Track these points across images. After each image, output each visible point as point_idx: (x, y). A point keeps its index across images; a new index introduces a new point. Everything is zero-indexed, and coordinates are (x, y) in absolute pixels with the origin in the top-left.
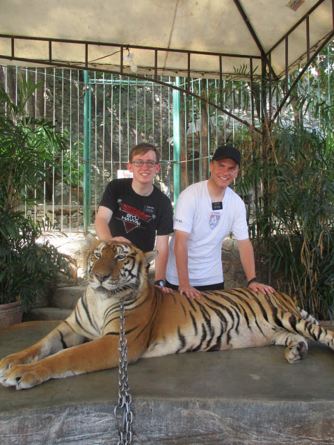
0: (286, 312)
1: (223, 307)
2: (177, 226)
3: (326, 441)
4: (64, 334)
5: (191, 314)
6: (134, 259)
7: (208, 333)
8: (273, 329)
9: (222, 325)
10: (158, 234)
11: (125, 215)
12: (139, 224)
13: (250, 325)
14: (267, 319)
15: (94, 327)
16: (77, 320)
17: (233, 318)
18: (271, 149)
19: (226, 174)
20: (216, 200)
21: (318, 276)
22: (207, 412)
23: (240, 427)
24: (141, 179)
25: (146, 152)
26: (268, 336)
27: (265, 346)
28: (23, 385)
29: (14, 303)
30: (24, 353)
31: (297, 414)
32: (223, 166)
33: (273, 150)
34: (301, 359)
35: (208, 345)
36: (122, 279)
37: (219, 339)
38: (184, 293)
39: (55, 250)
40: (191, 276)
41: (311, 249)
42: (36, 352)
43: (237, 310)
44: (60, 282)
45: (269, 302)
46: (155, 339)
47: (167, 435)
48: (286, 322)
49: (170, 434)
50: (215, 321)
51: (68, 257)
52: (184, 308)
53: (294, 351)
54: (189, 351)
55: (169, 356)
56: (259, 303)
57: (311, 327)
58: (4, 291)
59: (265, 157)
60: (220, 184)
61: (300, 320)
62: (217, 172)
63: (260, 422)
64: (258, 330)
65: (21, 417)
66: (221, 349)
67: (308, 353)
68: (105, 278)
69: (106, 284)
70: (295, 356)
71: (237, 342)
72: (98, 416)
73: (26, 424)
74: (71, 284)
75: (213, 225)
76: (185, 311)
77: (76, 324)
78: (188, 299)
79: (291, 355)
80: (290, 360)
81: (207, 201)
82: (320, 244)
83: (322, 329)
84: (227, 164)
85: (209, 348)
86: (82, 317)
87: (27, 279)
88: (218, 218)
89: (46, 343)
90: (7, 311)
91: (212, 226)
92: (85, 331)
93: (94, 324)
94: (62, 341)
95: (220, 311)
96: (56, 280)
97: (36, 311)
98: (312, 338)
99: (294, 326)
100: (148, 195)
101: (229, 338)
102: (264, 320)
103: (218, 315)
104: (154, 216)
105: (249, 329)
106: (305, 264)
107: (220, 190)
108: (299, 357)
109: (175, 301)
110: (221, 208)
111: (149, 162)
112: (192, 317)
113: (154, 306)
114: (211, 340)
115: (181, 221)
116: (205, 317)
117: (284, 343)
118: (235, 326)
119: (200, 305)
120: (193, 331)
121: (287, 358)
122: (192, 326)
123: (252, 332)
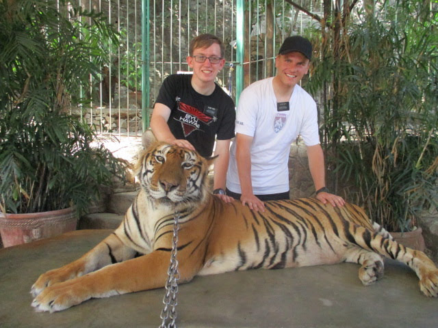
0: (359, 226)
1: (288, 222)
4: (112, 247)
6: (200, 168)
7: (272, 248)
8: (345, 245)
9: (287, 241)
10: (218, 138)
11: (183, 115)
12: (198, 126)
13: (319, 241)
14: (337, 234)
15: (144, 239)
16: (126, 232)
18: (343, 47)
19: (292, 70)
21: (389, 186)
24: (203, 77)
25: (209, 46)
26: (339, 252)
27: (336, 264)
28: (57, 308)
29: (66, 210)
30: (66, 268)
32: (291, 61)
33: (346, 48)
34: (377, 280)
35: (271, 263)
36: (187, 190)
37: (284, 255)
38: (247, 204)
39: (111, 154)
40: (254, 184)
41: (383, 157)
42: (80, 268)
43: (304, 225)
44: (116, 187)
45: (340, 214)
46: (212, 255)
48: (359, 238)
50: (280, 236)
51: (125, 162)
52: (246, 221)
53: (370, 271)
54: (250, 269)
55: (227, 273)
56: (328, 216)
57: (388, 244)
58: (57, 197)
59: (337, 55)
60: (286, 81)
61: (375, 236)
62: (283, 67)
64: (328, 246)
66: (286, 267)
67: (385, 274)
69: (174, 196)
70: (371, 277)
71: (304, 259)
74: (129, 190)
75: (277, 128)
76: (247, 224)
77: (125, 236)
78: (251, 211)
79: (366, 276)
80: (365, 281)
81: (272, 101)
82: (395, 152)
83: (401, 246)
84: (295, 60)
85: (272, 266)
86: (131, 228)
87: (81, 184)
88: (284, 120)
89: (91, 258)
90: (60, 217)
91: (277, 130)
92: (135, 244)
93: (144, 235)
94: (110, 254)
95: (285, 226)
96: (113, 185)
97: (93, 217)
98: (389, 257)
99: (368, 242)
100: (210, 93)
101: (295, 255)
102: (334, 236)
103: (283, 230)
104: (215, 119)
105: (317, 246)
106: (376, 172)
107: (286, 88)
108: (375, 278)
109: (236, 213)
110: (288, 109)
111: (212, 57)
112: (255, 230)
113: (211, 218)
114: (274, 257)
115: (242, 124)
116: (268, 232)
117: (356, 261)
118: (302, 242)
119: (263, 218)
120: (255, 246)
121: (361, 279)
122: (254, 241)
123: (321, 249)
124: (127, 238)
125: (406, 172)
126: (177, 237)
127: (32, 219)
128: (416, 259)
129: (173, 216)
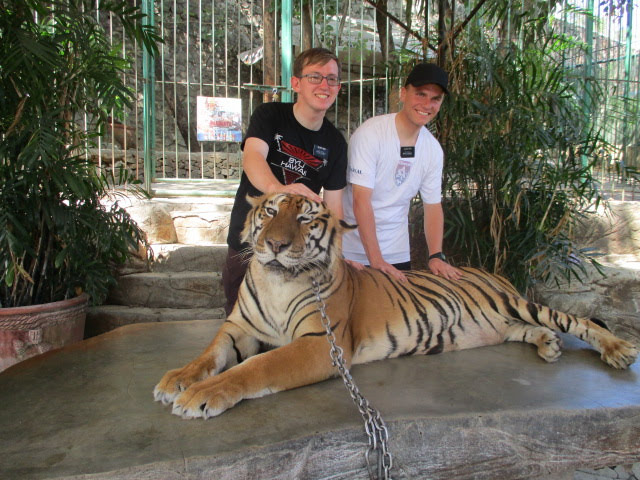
0: (518, 298)
1: (440, 296)
2: (354, 179)
3: (633, 454)
4: (235, 337)
5: (400, 305)
6: (325, 222)
7: (425, 331)
8: (507, 323)
9: (442, 320)
10: (325, 188)
11: (286, 159)
12: (304, 172)
13: (476, 319)
14: (496, 309)
15: (270, 324)
16: (244, 316)
17: (454, 311)
19: (426, 107)
20: (407, 144)
21: (507, 253)
22: (493, 430)
23: (536, 446)
25: (326, 62)
26: (501, 331)
28: (215, 411)
29: (75, 299)
31: (604, 424)
32: (424, 95)
35: (427, 346)
36: (307, 251)
37: (440, 337)
42: (210, 365)
44: (123, 267)
45: (490, 286)
46: (360, 340)
47: (445, 465)
48: (524, 312)
49: (448, 463)
50: (433, 314)
52: (390, 295)
54: (402, 355)
55: (376, 362)
56: (479, 288)
57: (556, 315)
60: (417, 120)
61: (541, 308)
62: (414, 103)
63: (561, 436)
64: (488, 325)
65: (251, 458)
66: (445, 350)
68: (283, 247)
69: (285, 258)
70: (556, 352)
72: (352, 448)
73: (258, 467)
74: (139, 269)
75: (400, 180)
76: (392, 300)
77: (244, 320)
81: (395, 144)
82: (517, 211)
83: (571, 317)
84: (431, 92)
85: (428, 350)
88: (408, 169)
90: (68, 311)
91: (399, 182)
92: (258, 330)
93: (269, 318)
94: (235, 347)
95: (435, 301)
98: (559, 330)
99: (534, 315)
101: (452, 336)
102: (492, 311)
103: (435, 306)
104: (325, 162)
109: (377, 285)
110: (413, 156)
111: (330, 77)
112: (402, 309)
113: (351, 291)
114: (429, 340)
115: (360, 172)
116: (418, 310)
117: (521, 339)
118: (457, 321)
119: (408, 291)
120: (406, 329)
121: (541, 355)
122: (404, 322)
123: (481, 328)
124: (247, 324)
125: (529, 235)
126: (328, 318)
127: (27, 314)
128: (591, 331)
129: (312, 292)
